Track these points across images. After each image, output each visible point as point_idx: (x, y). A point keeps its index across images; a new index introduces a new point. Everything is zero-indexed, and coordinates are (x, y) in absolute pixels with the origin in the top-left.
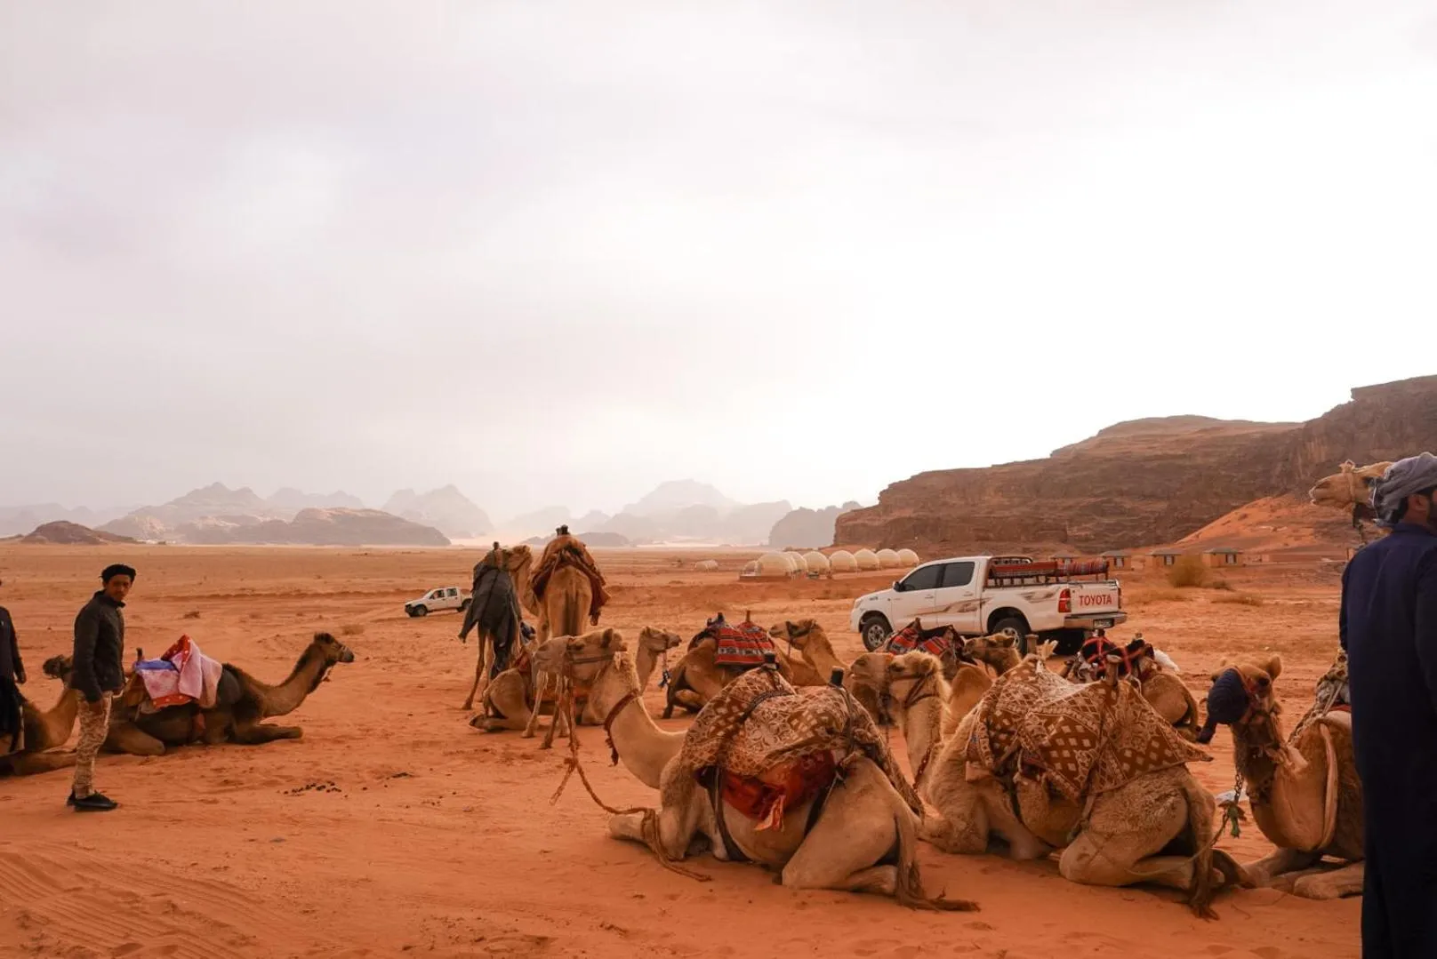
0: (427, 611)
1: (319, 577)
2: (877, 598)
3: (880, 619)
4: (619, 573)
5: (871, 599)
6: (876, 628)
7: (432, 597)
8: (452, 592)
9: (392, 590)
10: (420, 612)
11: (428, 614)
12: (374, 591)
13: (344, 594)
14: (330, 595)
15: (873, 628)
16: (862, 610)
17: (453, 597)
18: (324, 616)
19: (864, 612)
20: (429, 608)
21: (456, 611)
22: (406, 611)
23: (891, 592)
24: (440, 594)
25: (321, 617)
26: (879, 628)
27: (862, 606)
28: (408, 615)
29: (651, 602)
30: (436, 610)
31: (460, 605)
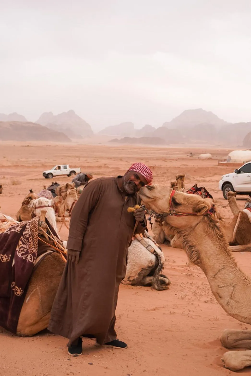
0: (53, 176)
1: (5, 157)
2: (229, 176)
3: (230, 185)
4: (157, 159)
5: (227, 176)
6: (228, 189)
7: (56, 169)
8: (65, 167)
9: (40, 165)
10: (50, 176)
11: (53, 177)
12: (31, 165)
13: (16, 166)
14: (9, 167)
15: (227, 189)
16: (223, 181)
17: (66, 170)
18: (6, 177)
19: (224, 182)
20: (54, 174)
21: (67, 176)
22: (44, 176)
23: (234, 174)
24: (59, 168)
25: (4, 177)
26: (229, 189)
27: (223, 179)
28: (44, 178)
29: (163, 175)
30: (57, 176)
31: (69, 174)
